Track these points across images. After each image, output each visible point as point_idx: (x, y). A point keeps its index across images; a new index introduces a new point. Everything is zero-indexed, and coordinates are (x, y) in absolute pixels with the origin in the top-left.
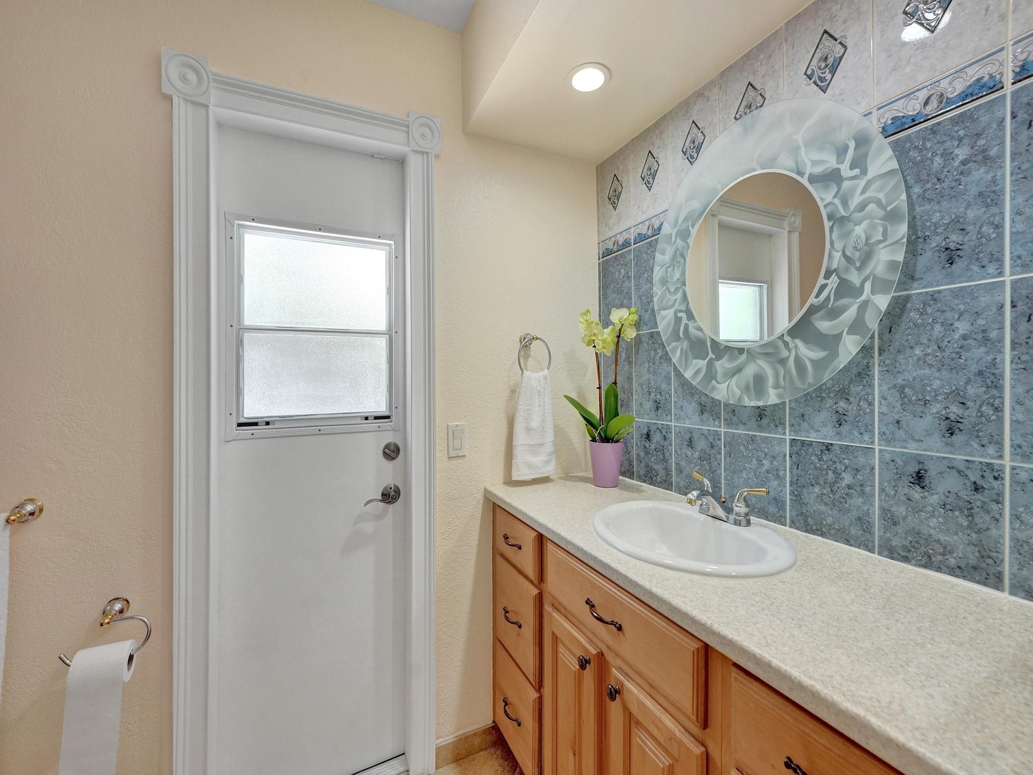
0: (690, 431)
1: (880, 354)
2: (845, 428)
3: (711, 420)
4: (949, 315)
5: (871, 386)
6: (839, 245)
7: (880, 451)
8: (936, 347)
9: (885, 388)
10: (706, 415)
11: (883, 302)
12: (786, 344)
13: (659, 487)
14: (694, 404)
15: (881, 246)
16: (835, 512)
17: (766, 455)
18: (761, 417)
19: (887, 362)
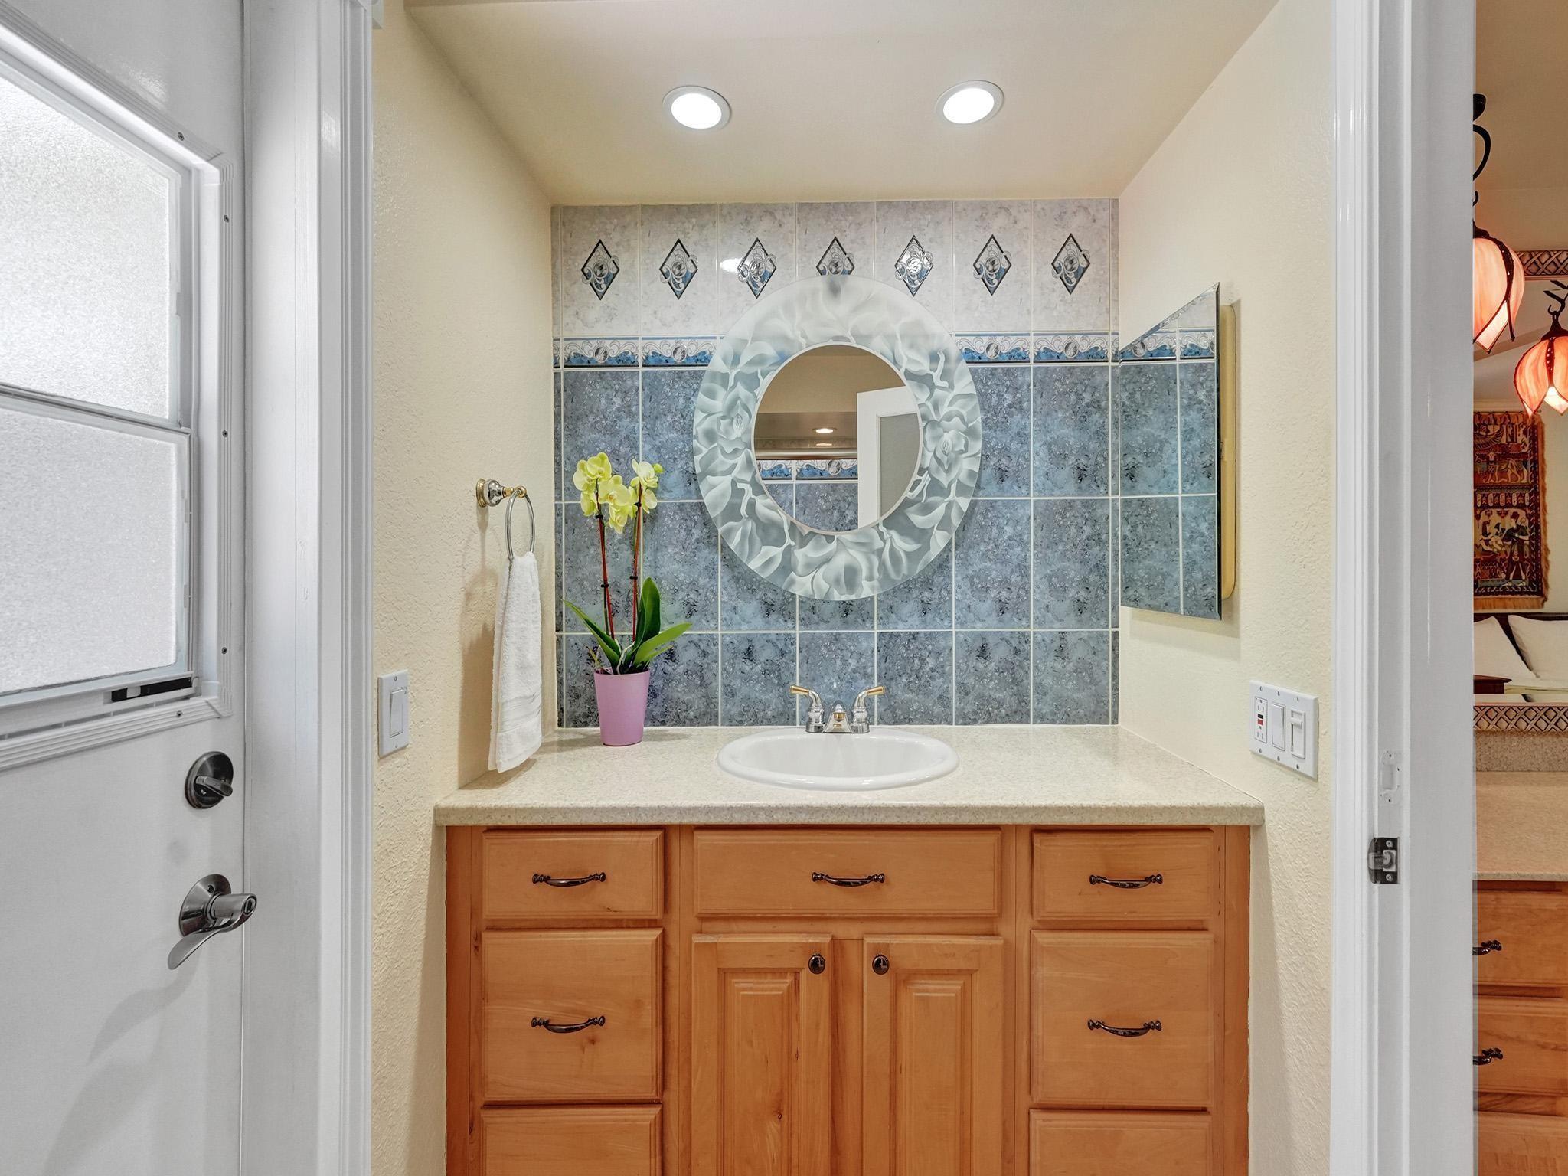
0: (749, 639)
1: (956, 550)
2: (929, 616)
3: (782, 622)
4: (1001, 520)
5: (950, 577)
6: (931, 446)
7: (956, 633)
8: (993, 545)
9: (959, 578)
10: (773, 616)
11: (964, 503)
12: (881, 534)
13: (691, 725)
14: (755, 603)
15: (964, 455)
16: (920, 696)
17: (852, 653)
18: (846, 612)
19: (962, 556)
